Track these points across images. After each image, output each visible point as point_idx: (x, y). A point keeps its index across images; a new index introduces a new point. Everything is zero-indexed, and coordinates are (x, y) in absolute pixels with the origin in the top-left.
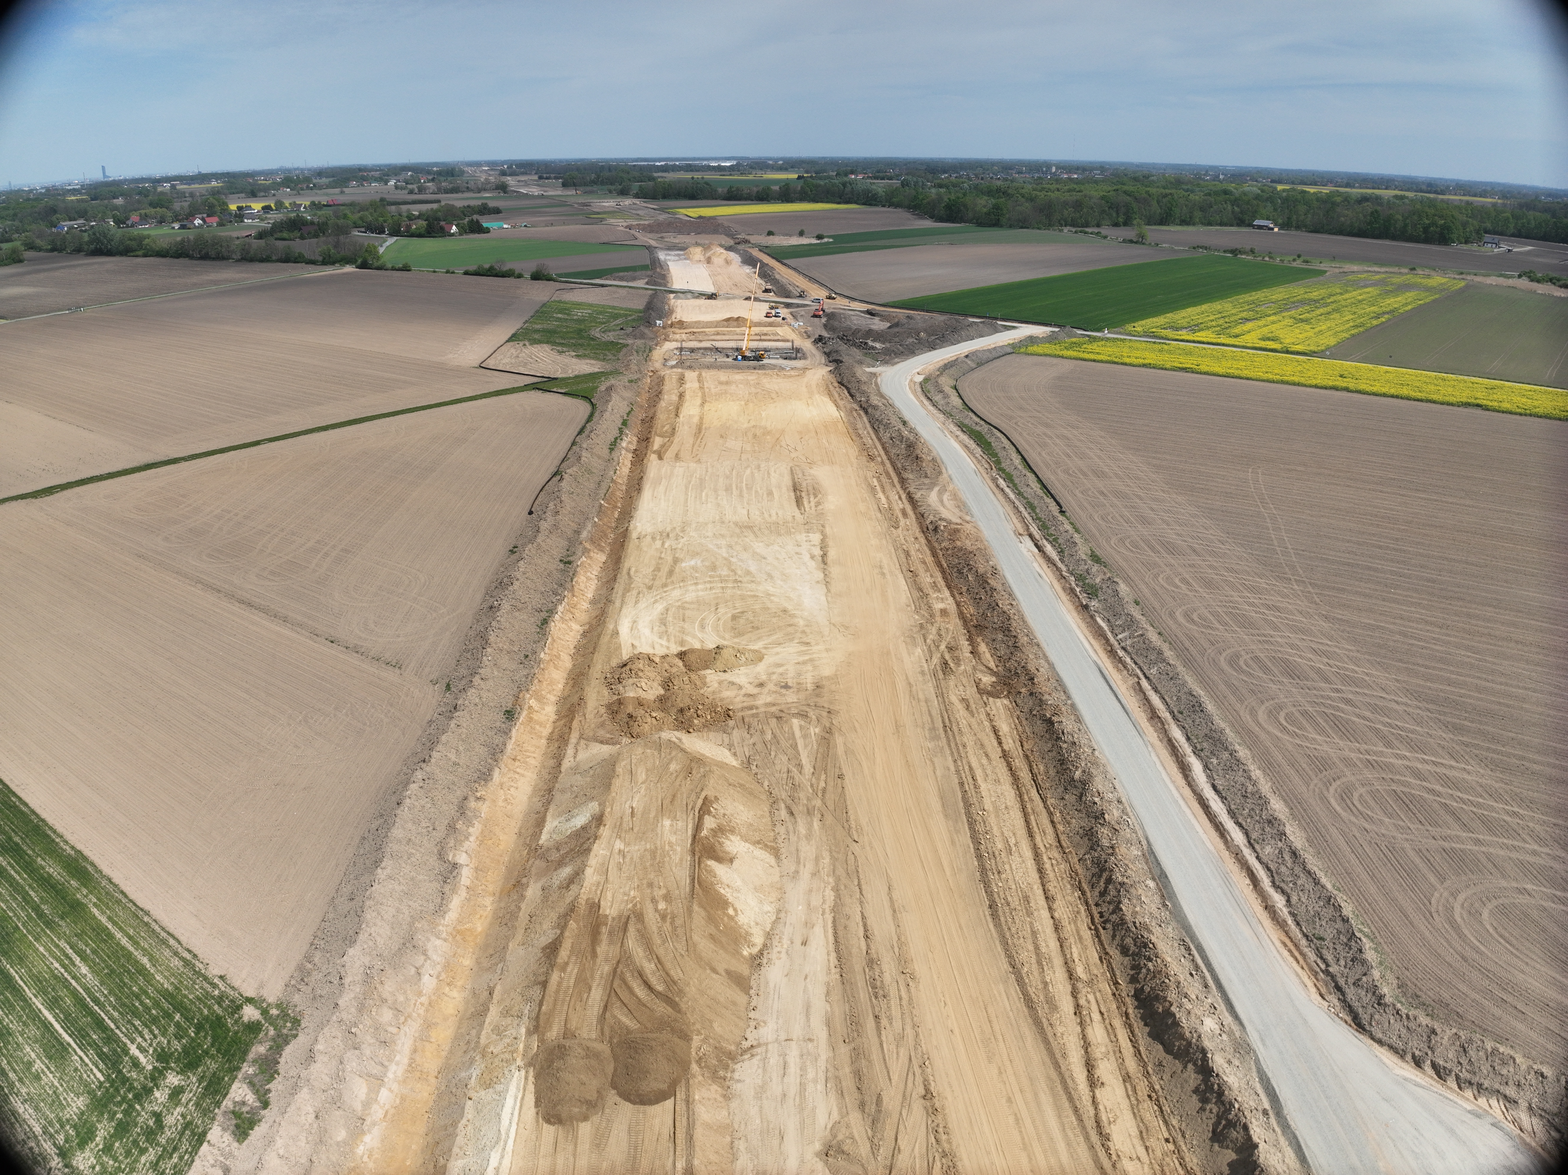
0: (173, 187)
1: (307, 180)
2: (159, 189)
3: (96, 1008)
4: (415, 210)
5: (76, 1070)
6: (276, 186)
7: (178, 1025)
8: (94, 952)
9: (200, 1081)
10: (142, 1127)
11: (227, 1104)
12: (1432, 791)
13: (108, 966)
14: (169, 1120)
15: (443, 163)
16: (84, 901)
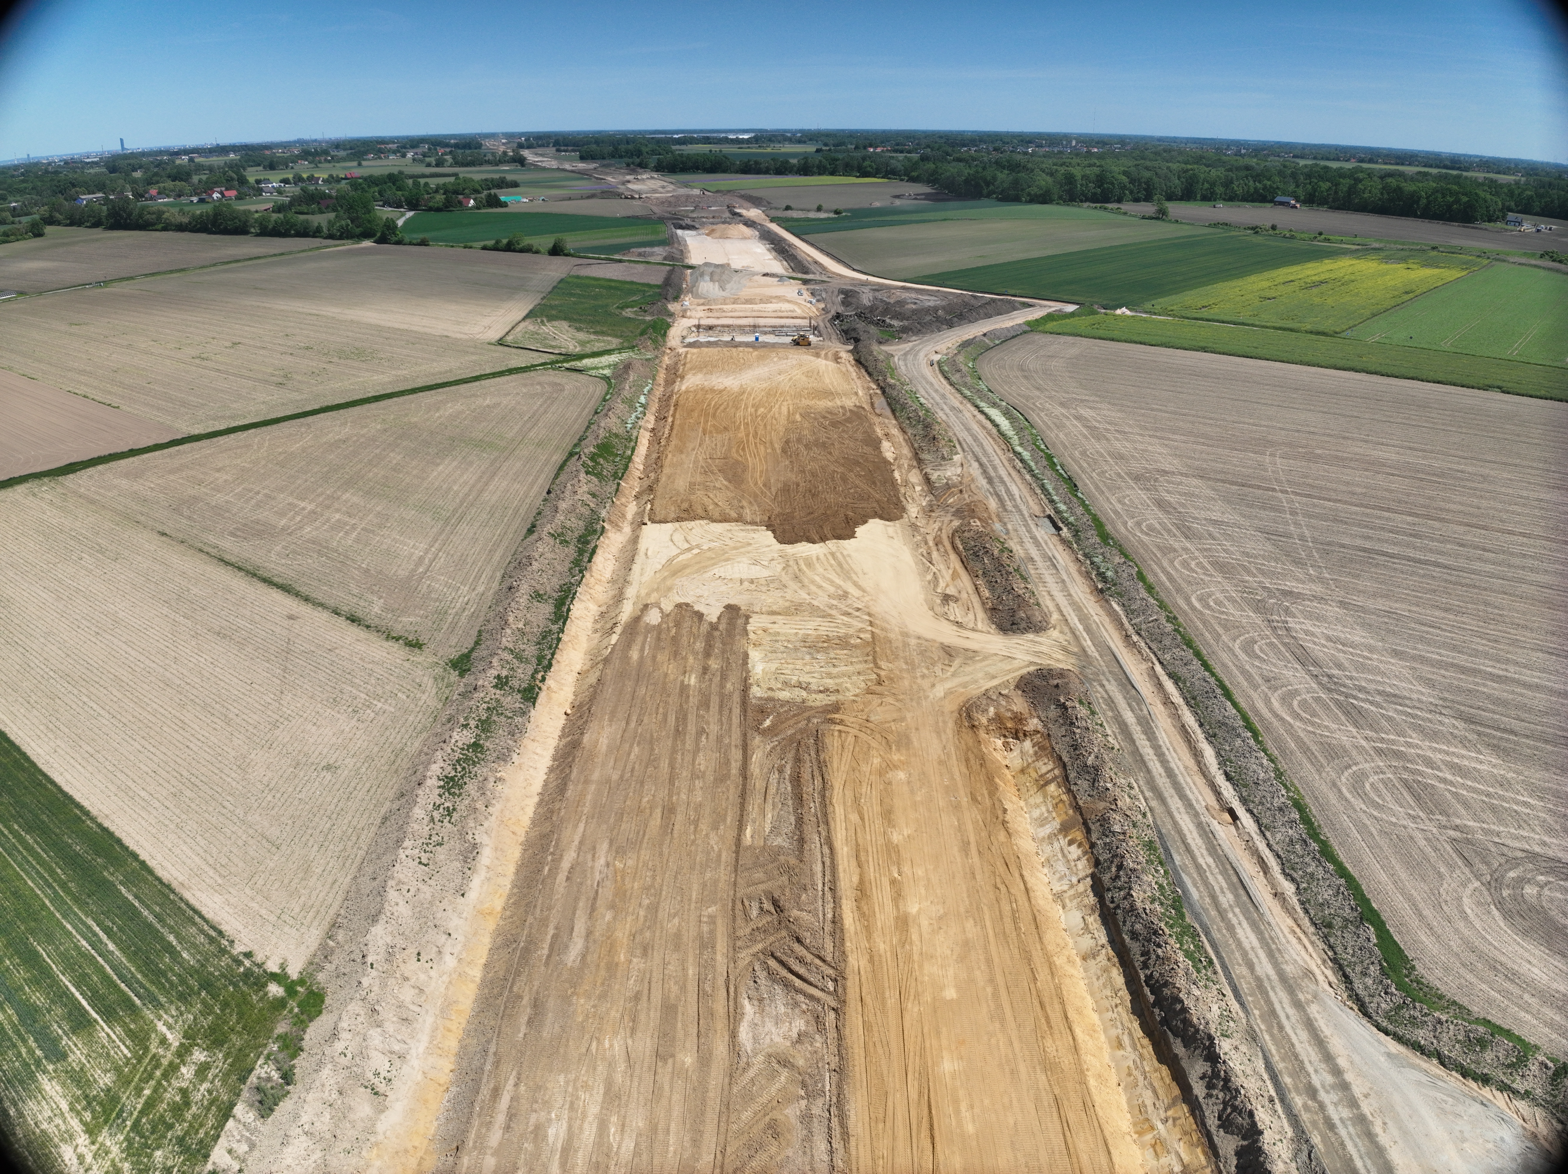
0: (191, 160)
1: (326, 152)
2: (178, 162)
3: (123, 985)
4: (433, 182)
5: (103, 1047)
6: (295, 159)
7: (204, 1002)
8: (120, 929)
9: (226, 1058)
10: (168, 1104)
11: (253, 1079)
12: (1444, 781)
13: (134, 944)
14: (197, 1097)
15: (460, 135)
16: (111, 879)
